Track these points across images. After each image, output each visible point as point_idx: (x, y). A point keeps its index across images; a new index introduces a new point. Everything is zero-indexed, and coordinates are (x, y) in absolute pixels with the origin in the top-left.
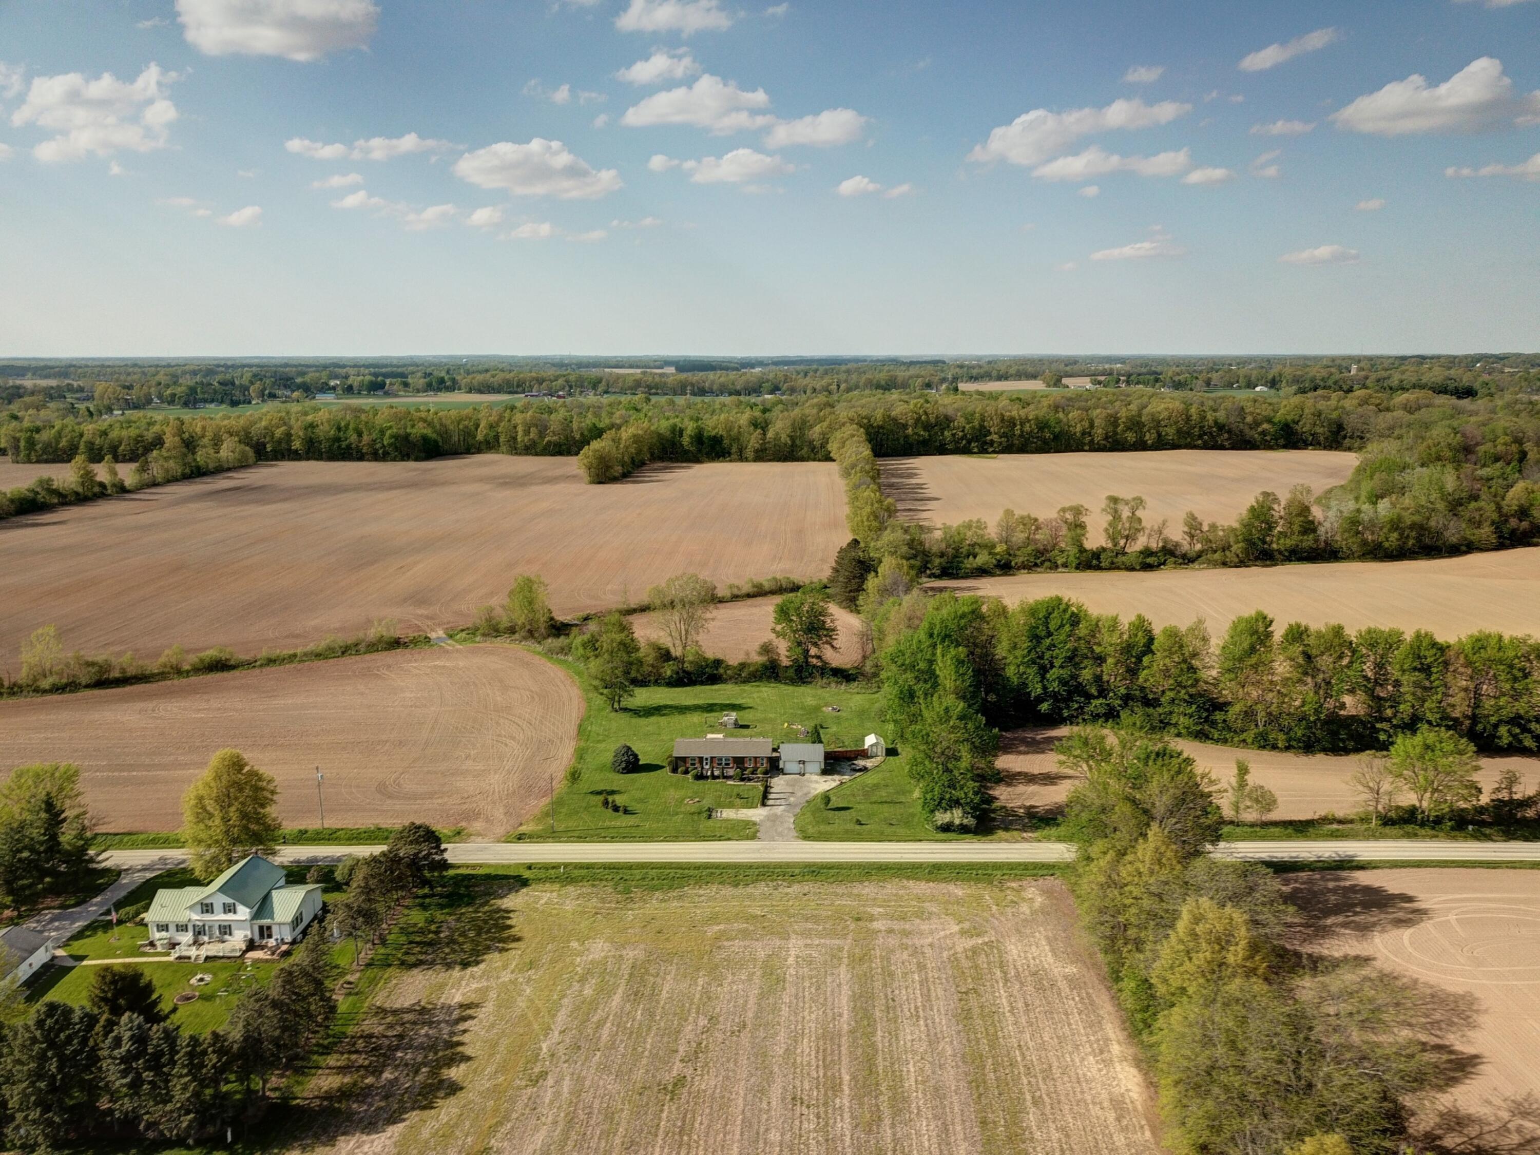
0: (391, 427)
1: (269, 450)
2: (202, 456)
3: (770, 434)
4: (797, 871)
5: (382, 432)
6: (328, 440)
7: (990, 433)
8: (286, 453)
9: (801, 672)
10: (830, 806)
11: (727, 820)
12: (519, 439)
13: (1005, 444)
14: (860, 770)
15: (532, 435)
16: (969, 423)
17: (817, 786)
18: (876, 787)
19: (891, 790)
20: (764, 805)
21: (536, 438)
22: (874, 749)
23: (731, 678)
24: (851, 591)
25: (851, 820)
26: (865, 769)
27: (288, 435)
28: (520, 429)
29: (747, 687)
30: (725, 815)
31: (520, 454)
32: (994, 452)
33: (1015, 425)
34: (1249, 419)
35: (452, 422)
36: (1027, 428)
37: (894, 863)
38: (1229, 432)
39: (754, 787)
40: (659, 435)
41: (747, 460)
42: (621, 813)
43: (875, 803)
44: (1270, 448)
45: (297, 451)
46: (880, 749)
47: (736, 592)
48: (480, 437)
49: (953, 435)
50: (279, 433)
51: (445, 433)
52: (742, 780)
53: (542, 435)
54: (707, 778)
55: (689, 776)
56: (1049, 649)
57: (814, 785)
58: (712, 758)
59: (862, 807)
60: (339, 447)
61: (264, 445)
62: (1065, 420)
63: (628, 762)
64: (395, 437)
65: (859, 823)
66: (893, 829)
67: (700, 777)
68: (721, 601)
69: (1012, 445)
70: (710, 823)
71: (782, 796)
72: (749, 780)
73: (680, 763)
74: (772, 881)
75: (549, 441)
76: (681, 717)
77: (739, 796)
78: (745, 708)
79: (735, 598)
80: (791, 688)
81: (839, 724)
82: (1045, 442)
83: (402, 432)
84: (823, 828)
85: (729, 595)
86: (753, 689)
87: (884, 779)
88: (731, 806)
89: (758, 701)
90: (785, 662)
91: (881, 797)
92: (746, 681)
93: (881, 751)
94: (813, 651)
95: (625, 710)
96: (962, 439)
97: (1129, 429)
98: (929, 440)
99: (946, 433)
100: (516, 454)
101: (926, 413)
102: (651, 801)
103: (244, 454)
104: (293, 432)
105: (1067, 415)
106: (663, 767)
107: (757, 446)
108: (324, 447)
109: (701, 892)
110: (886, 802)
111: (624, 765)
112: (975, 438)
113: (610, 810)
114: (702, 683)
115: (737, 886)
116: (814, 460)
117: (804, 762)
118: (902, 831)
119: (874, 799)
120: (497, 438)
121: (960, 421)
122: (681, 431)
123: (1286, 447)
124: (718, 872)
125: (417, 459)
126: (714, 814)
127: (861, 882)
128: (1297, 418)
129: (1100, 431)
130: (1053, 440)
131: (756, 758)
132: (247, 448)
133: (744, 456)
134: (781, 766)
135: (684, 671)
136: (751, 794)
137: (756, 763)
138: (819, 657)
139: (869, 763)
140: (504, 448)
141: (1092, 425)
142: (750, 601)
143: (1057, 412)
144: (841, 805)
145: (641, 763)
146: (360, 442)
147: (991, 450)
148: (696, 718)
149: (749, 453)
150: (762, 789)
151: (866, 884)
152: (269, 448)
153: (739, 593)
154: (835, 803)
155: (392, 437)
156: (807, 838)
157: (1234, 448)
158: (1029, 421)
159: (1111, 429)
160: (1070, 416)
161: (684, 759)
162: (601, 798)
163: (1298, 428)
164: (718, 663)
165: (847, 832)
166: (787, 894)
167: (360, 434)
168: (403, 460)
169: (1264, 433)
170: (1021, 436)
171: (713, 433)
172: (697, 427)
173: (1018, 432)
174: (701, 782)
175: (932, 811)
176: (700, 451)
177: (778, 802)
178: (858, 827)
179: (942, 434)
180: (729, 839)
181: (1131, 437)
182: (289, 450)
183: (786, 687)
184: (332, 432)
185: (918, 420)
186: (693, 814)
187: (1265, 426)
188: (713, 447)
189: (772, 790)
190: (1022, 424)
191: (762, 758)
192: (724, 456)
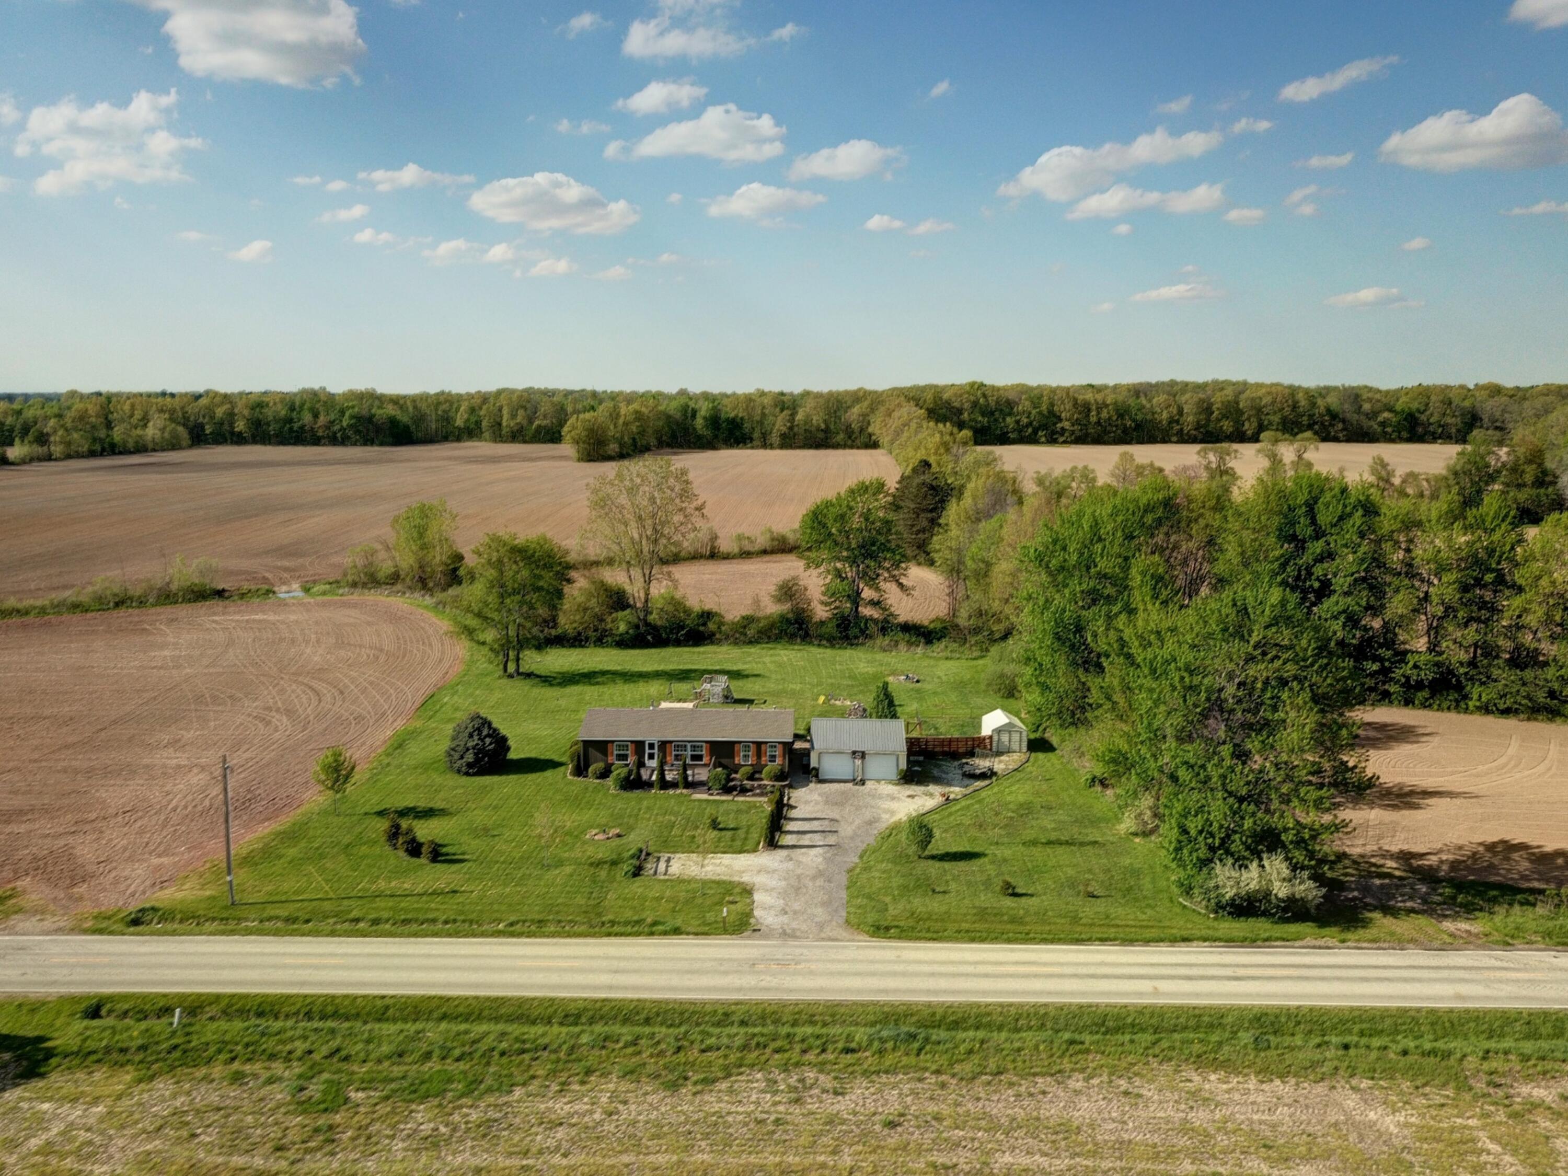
0: (353, 407)
1: (207, 432)
2: (118, 434)
3: (800, 417)
4: (861, 1035)
5: (342, 412)
6: (276, 420)
7: (1060, 420)
8: (228, 435)
9: (846, 628)
10: (932, 849)
11: (680, 881)
12: (504, 423)
13: (1078, 434)
14: (983, 776)
15: (519, 419)
16: (1035, 408)
17: (894, 805)
18: (1026, 810)
19: (1062, 816)
20: (772, 844)
21: (525, 423)
22: (1005, 738)
23: (727, 638)
24: (918, 532)
25: (988, 884)
26: (988, 775)
27: (231, 415)
28: (505, 411)
29: (754, 650)
30: (676, 867)
31: (505, 442)
32: (1065, 442)
33: (1089, 410)
34: (1367, 407)
35: (428, 406)
36: (1104, 414)
37: (1141, 1011)
38: (1344, 421)
39: (753, 806)
40: (669, 417)
41: (772, 447)
42: (423, 860)
43: (1034, 843)
44: (1392, 441)
45: (240, 433)
46: (1016, 737)
47: (748, 547)
48: (459, 422)
49: (1018, 422)
50: (220, 412)
51: (420, 418)
52: (727, 790)
53: (531, 421)
54: (649, 785)
55: (610, 782)
56: (1320, 559)
57: (888, 805)
58: (663, 745)
59: (1008, 853)
60: (291, 429)
61: (202, 426)
62: (1148, 406)
63: (480, 752)
64: (358, 418)
65: (1011, 891)
66: (1100, 906)
67: (633, 783)
68: (727, 557)
69: (1087, 435)
70: (637, 886)
71: (815, 826)
72: (744, 791)
73: (592, 752)
74: (785, 1068)
75: (539, 426)
76: (626, 687)
77: (715, 825)
78: (747, 676)
79: (745, 555)
80: (829, 652)
81: (921, 699)
82: (1125, 431)
83: (365, 412)
84: (921, 904)
85: (736, 550)
86: (764, 652)
87: (1037, 794)
88: (691, 846)
89: (772, 667)
90: (821, 612)
91: (1044, 829)
92: (752, 642)
93: (1018, 741)
94: (867, 593)
95: (529, 675)
96: (1027, 426)
97: (1225, 416)
98: (989, 427)
99: (1008, 419)
100: (502, 441)
101: (984, 396)
102: (507, 834)
103: (174, 435)
104: (236, 411)
105: (1150, 401)
106: (560, 764)
107: (784, 429)
108: (272, 429)
109: (561, 1107)
110: (1060, 843)
111: (470, 757)
112: (1043, 427)
113: (401, 853)
114: (678, 643)
115: (673, 1086)
116: (852, 447)
117: (863, 755)
118: (1122, 912)
119: (1029, 834)
120: (478, 423)
121: (1025, 405)
122: (694, 413)
123: (1410, 440)
124: (626, 1032)
125: (382, 444)
126: (649, 866)
127: (1059, 1076)
128: (1422, 408)
129: (1190, 419)
130: (1135, 429)
131: (759, 744)
132: (180, 429)
133: (768, 442)
134: (814, 763)
135: (647, 624)
136: (744, 820)
137: (759, 755)
138: (875, 604)
139: (999, 765)
140: (487, 435)
141: (1181, 412)
142: (767, 558)
143: (1138, 397)
144: (954, 849)
145: (512, 755)
146: (315, 423)
147: (1061, 439)
148: (654, 688)
149: (775, 438)
150: (769, 808)
151: (1076, 1082)
152: (208, 429)
153: (752, 549)
154: (940, 844)
155: (352, 417)
156: (881, 930)
157: (1349, 440)
158: (1107, 406)
159: (1202, 417)
160: (1155, 401)
161: (602, 746)
162: (383, 825)
163: (1423, 418)
164: (707, 616)
165: (982, 914)
166: (831, 1121)
167: (316, 416)
168: (365, 444)
169: (1383, 424)
170: (1098, 423)
171: (732, 415)
172: (714, 408)
173: (1093, 419)
174: (638, 793)
175: (1205, 863)
176: (716, 437)
177: (806, 840)
178: (1009, 902)
179: (1004, 419)
180: (677, 931)
181: (1227, 426)
182: (232, 433)
183: (821, 650)
184: (283, 412)
185: (975, 404)
186: (598, 864)
187: (1386, 415)
188: (731, 432)
189: (793, 814)
190: (1099, 410)
191: (773, 745)
192: (745, 443)
